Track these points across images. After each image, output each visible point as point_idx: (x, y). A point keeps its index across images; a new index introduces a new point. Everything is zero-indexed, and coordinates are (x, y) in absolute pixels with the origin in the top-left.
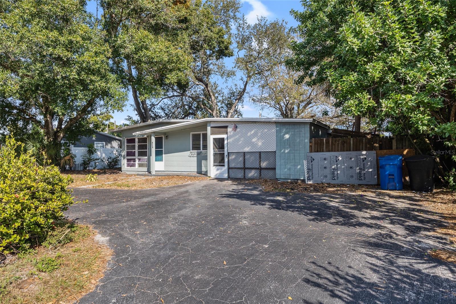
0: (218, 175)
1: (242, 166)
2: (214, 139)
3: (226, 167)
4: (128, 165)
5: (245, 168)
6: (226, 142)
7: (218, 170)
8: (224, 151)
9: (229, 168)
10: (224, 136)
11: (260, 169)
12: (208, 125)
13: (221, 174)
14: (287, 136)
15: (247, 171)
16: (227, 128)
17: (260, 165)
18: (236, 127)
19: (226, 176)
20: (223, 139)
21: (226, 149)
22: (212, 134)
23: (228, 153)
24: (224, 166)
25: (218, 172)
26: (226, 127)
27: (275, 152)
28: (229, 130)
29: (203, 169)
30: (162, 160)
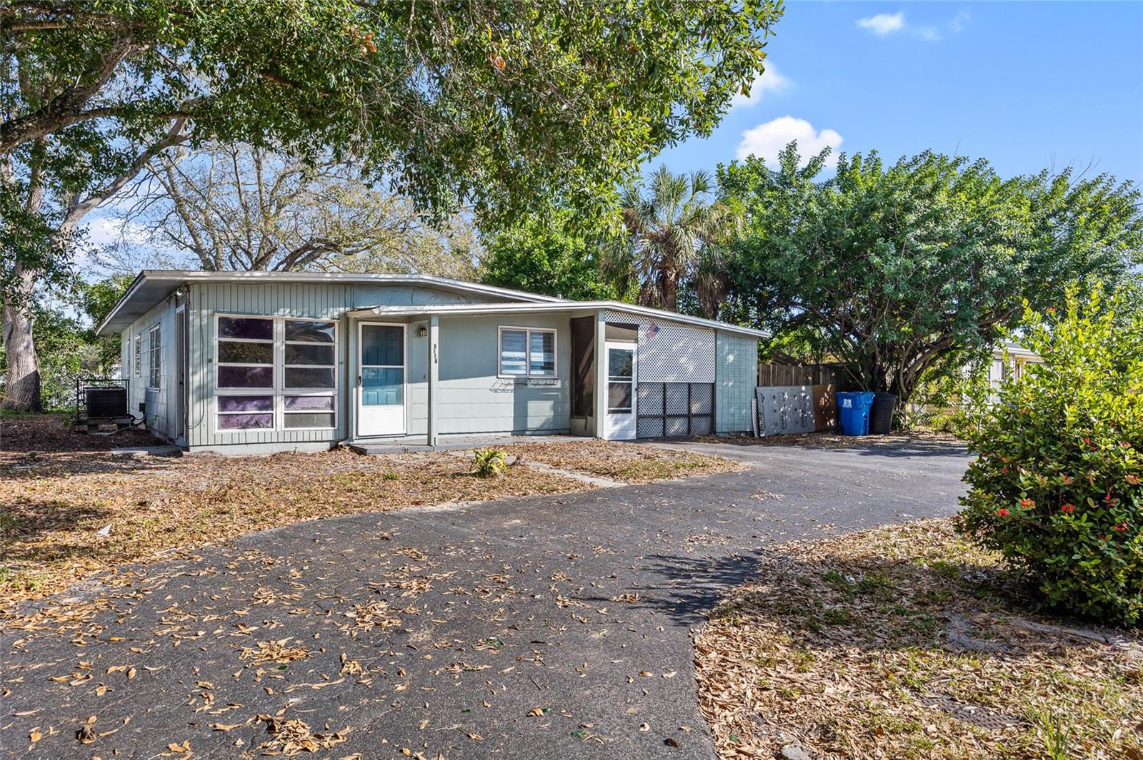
0: (618, 432)
1: (661, 412)
2: (611, 351)
3: (633, 416)
4: (226, 421)
5: (664, 417)
6: (634, 360)
7: (616, 423)
8: (630, 380)
9: (639, 417)
10: (633, 347)
11: (689, 416)
12: (601, 315)
13: (624, 430)
14: (731, 358)
15: (668, 422)
16: (637, 329)
17: (689, 408)
18: (656, 330)
19: (632, 434)
20: (629, 354)
21: (634, 375)
22: (609, 337)
23: (638, 384)
24: (630, 412)
25: (618, 427)
26: (636, 327)
27: (713, 385)
28: (641, 334)
29: (533, 423)
30: (399, 399)
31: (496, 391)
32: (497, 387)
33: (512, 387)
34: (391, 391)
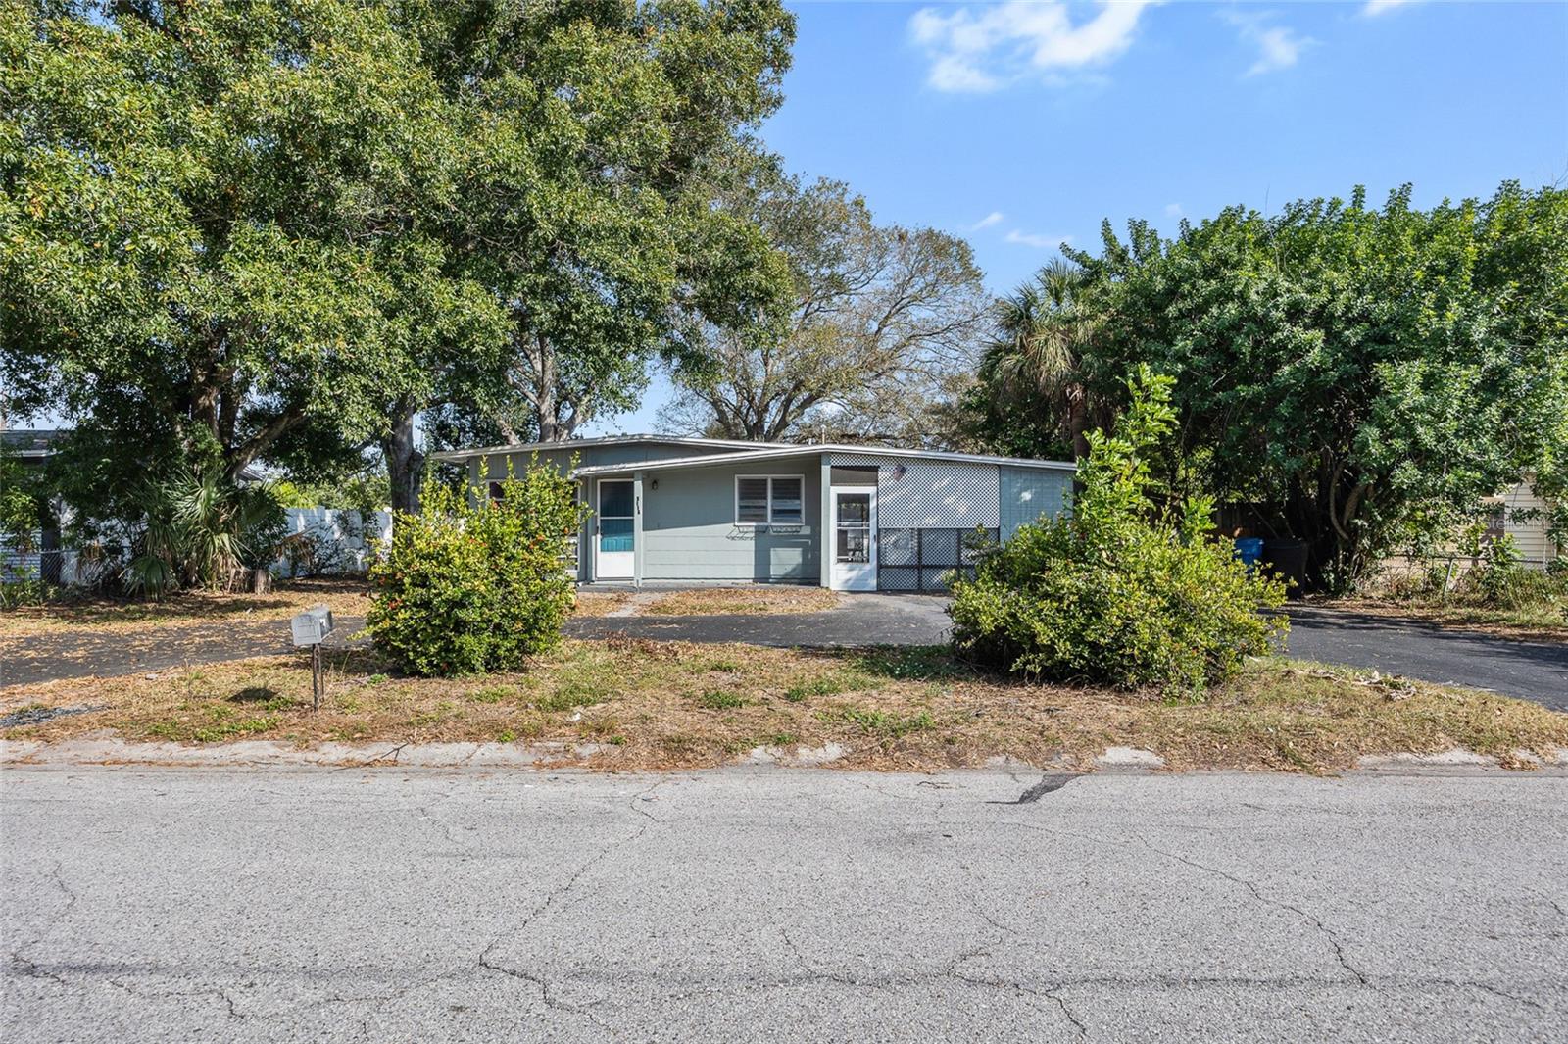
0: (851, 582)
1: (915, 562)
2: (839, 495)
3: (874, 563)
5: (920, 567)
6: (873, 504)
7: (851, 569)
8: (868, 526)
9: (880, 566)
10: (870, 490)
11: (960, 566)
12: (824, 460)
13: (859, 579)
14: (1027, 496)
15: (926, 573)
16: (877, 471)
17: (959, 558)
18: (902, 471)
19: (873, 583)
20: (865, 499)
21: (873, 521)
22: (834, 482)
23: (879, 531)
24: (866, 561)
25: (852, 576)
26: (875, 469)
27: (998, 529)
28: (881, 475)
29: (775, 571)
30: (630, 547)
31: (733, 539)
32: (733, 535)
33: (753, 535)
34: (622, 539)
